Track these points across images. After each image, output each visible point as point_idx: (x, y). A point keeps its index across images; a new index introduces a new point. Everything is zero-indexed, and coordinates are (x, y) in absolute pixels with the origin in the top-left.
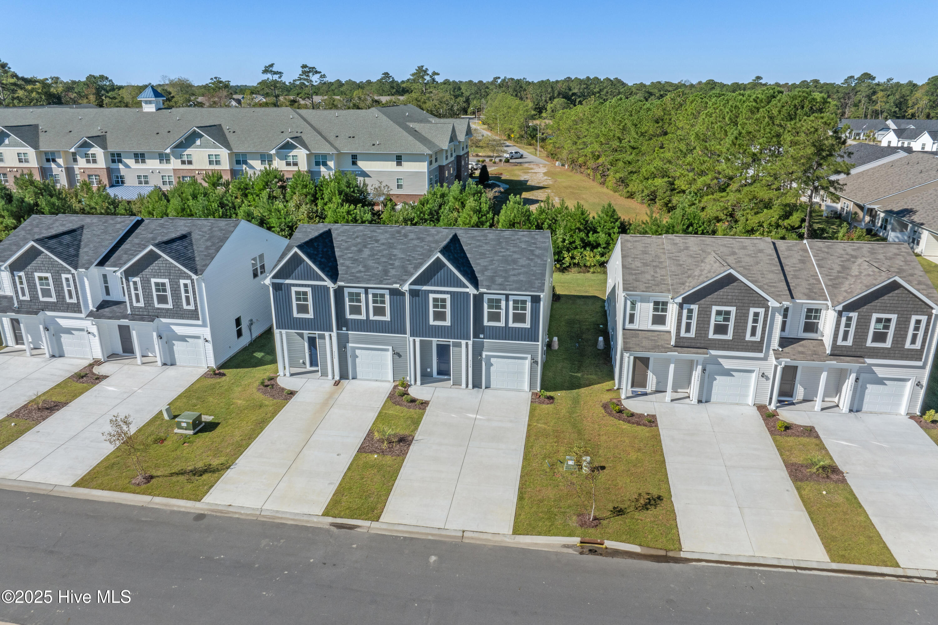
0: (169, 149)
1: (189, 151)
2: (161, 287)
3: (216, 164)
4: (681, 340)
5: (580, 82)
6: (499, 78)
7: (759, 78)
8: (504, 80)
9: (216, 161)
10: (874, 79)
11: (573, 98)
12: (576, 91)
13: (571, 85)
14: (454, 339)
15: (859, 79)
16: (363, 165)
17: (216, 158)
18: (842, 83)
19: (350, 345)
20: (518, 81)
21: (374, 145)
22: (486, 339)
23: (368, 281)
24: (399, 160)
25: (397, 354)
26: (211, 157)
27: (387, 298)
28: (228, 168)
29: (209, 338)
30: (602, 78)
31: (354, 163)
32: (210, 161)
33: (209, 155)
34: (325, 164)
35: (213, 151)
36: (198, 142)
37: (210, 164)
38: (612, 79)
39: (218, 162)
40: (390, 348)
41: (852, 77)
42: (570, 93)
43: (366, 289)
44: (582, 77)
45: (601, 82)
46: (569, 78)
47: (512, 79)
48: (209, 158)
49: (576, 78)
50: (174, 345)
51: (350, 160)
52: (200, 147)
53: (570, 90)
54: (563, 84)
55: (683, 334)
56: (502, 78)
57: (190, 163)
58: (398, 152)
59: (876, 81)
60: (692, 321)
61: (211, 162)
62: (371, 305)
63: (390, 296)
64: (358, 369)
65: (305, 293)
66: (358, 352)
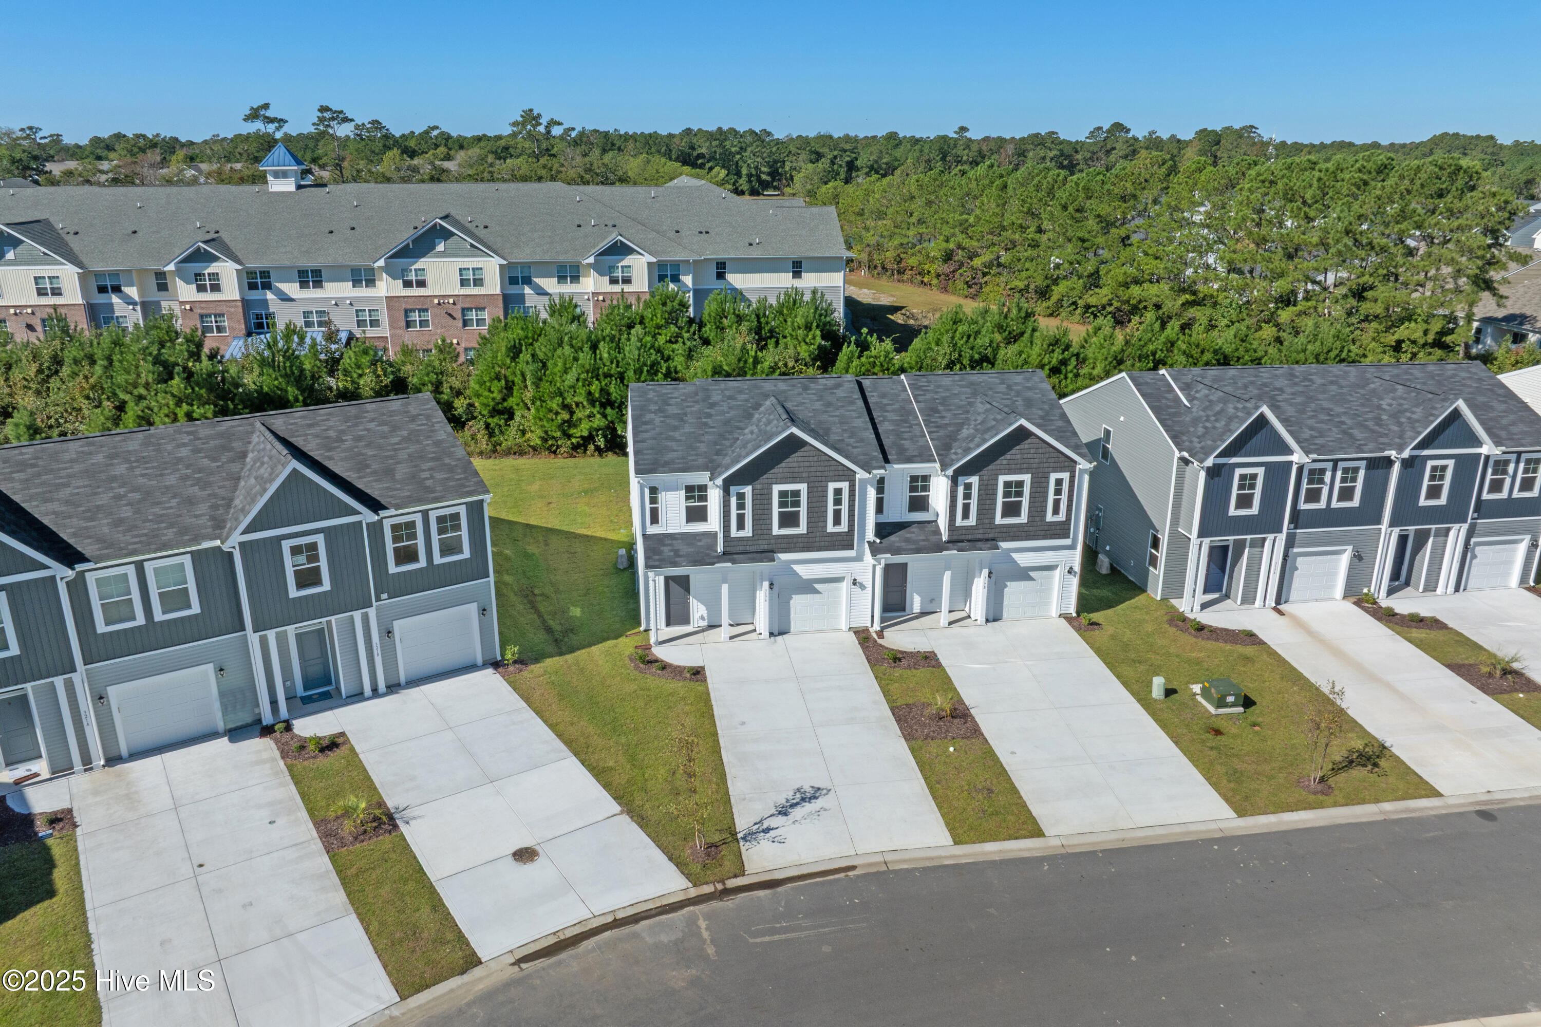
0: (383, 260)
1: (422, 263)
2: (1013, 489)
3: (475, 285)
5: (710, 136)
6: (573, 129)
7: (963, 129)
8: (582, 134)
9: (475, 280)
10: (1128, 131)
11: (700, 161)
12: (704, 151)
13: (695, 141)
15: (1108, 131)
16: (736, 280)
17: (474, 275)
18: (1087, 138)
19: (1296, 550)
20: (606, 134)
21: (751, 245)
22: (1480, 519)
23: (1342, 450)
24: (797, 269)
25: (1358, 557)
26: (464, 272)
27: (1361, 474)
28: (498, 291)
29: (1077, 568)
30: (741, 129)
31: (721, 276)
32: (462, 280)
33: (461, 270)
34: (675, 279)
35: (471, 262)
36: (441, 247)
37: (462, 285)
38: (757, 131)
39: (478, 282)
40: (1350, 549)
41: (1100, 128)
42: (695, 154)
43: (1336, 462)
44: (712, 128)
45: (741, 136)
46: (689, 129)
47: (596, 131)
48: (461, 275)
49: (700, 130)
50: (1006, 586)
51: (713, 271)
52: (443, 254)
53: (693, 148)
54: (682, 140)
56: (579, 129)
57: (422, 284)
58: (796, 254)
59: (1130, 135)
61: (464, 283)
62: (1337, 484)
63: (1368, 468)
64: (1293, 586)
65: (1254, 477)
66: (1299, 559)
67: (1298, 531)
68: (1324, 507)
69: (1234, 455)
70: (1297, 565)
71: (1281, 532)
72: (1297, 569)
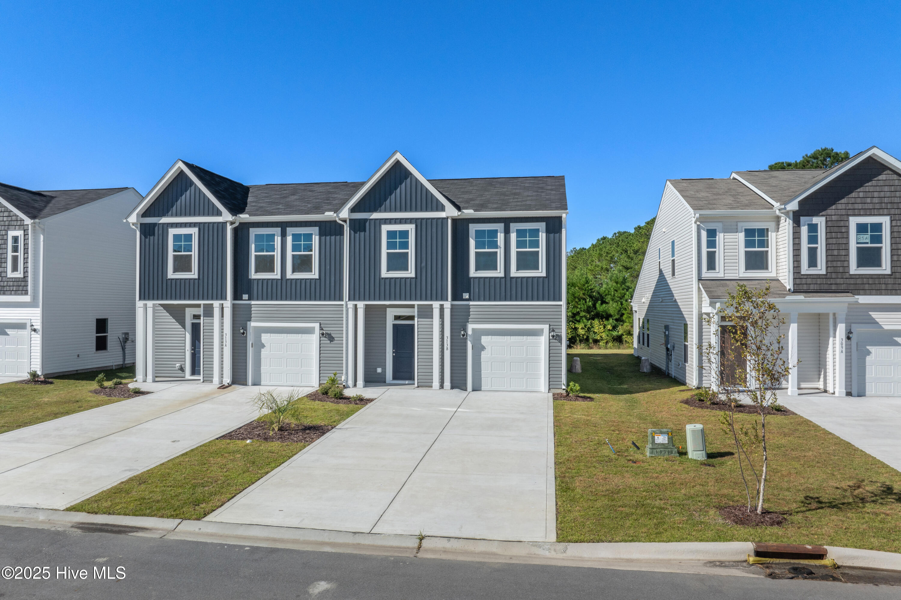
4: (804, 281)
14: (421, 300)
19: (253, 324)
22: (474, 300)
25: (327, 337)
27: (316, 239)
29: (39, 326)
40: (317, 326)
43: (284, 227)
55: (805, 269)
60: (819, 246)
62: (289, 253)
63: (321, 235)
64: (263, 368)
65: (189, 237)
66: (265, 338)
67: (253, 302)
68: (279, 277)
69: (164, 214)
70: (263, 341)
71: (226, 299)
72: (263, 346)
